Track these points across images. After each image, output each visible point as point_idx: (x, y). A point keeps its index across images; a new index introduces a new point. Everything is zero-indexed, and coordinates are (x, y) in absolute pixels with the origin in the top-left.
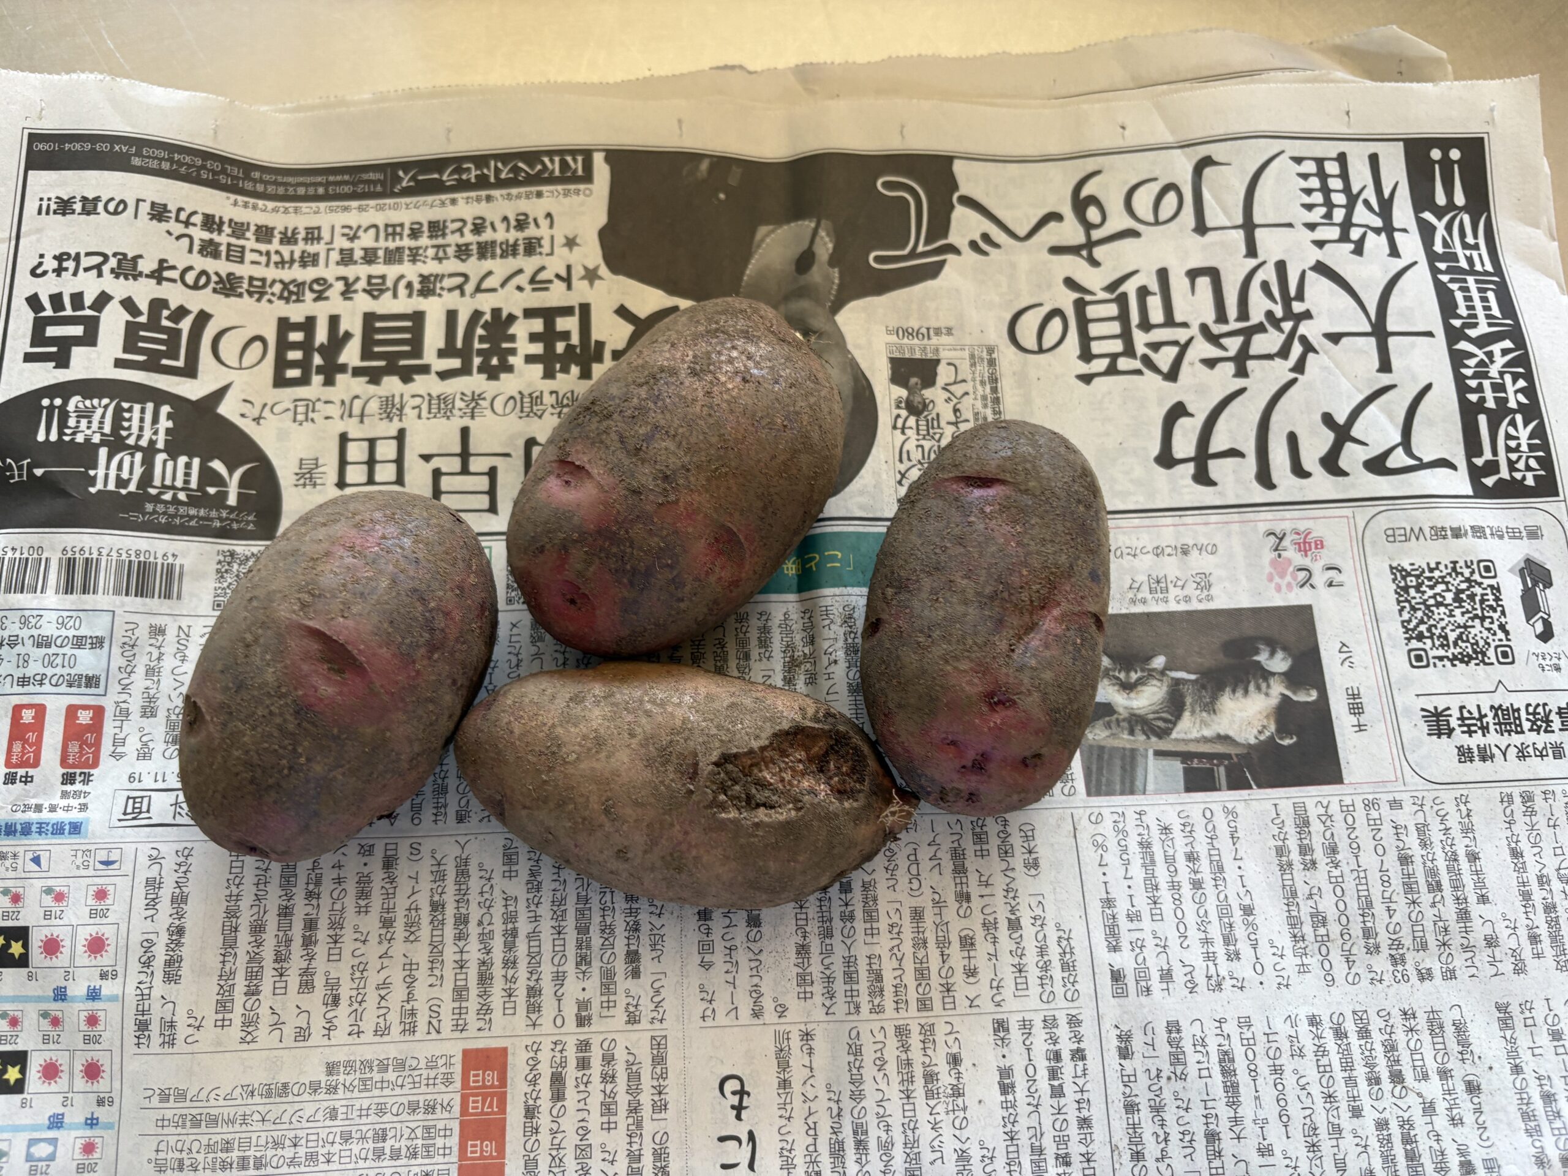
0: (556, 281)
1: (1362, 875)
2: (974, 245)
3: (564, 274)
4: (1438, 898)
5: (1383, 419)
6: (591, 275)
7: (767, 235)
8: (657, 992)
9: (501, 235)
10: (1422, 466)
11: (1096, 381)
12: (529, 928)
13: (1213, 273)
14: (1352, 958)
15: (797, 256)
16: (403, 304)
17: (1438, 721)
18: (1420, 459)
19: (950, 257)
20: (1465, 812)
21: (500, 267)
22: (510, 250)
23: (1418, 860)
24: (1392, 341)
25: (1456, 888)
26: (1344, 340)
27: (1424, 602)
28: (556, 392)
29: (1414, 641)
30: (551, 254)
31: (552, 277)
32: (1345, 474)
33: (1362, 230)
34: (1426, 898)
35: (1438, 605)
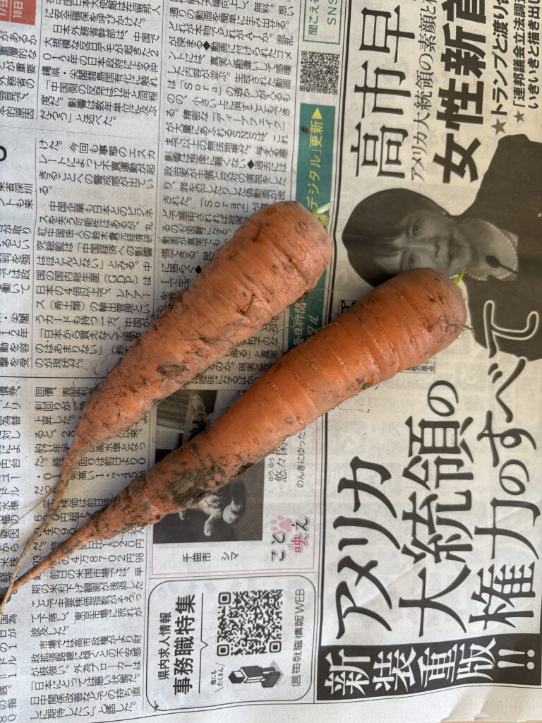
0: (498, 104)
1: (99, 546)
2: (495, 366)
3: (501, 110)
4: (81, 589)
5: (372, 597)
6: (499, 127)
7: (512, 241)
8: (59, 116)
9: (527, 76)
10: (341, 617)
11: (407, 428)
12: (104, 45)
13: (467, 507)
14: (50, 533)
15: (497, 257)
16: (490, 12)
17: (186, 604)
18: (345, 616)
19: (488, 351)
20: (131, 612)
21: (509, 72)
22: (518, 80)
23: (105, 580)
24: (418, 610)
25: (86, 600)
26: (421, 580)
27: (258, 606)
28: (431, 96)
29: (235, 597)
30: (514, 104)
31: (501, 102)
32: (339, 570)
33: (487, 601)
34: (82, 581)
35: (256, 615)
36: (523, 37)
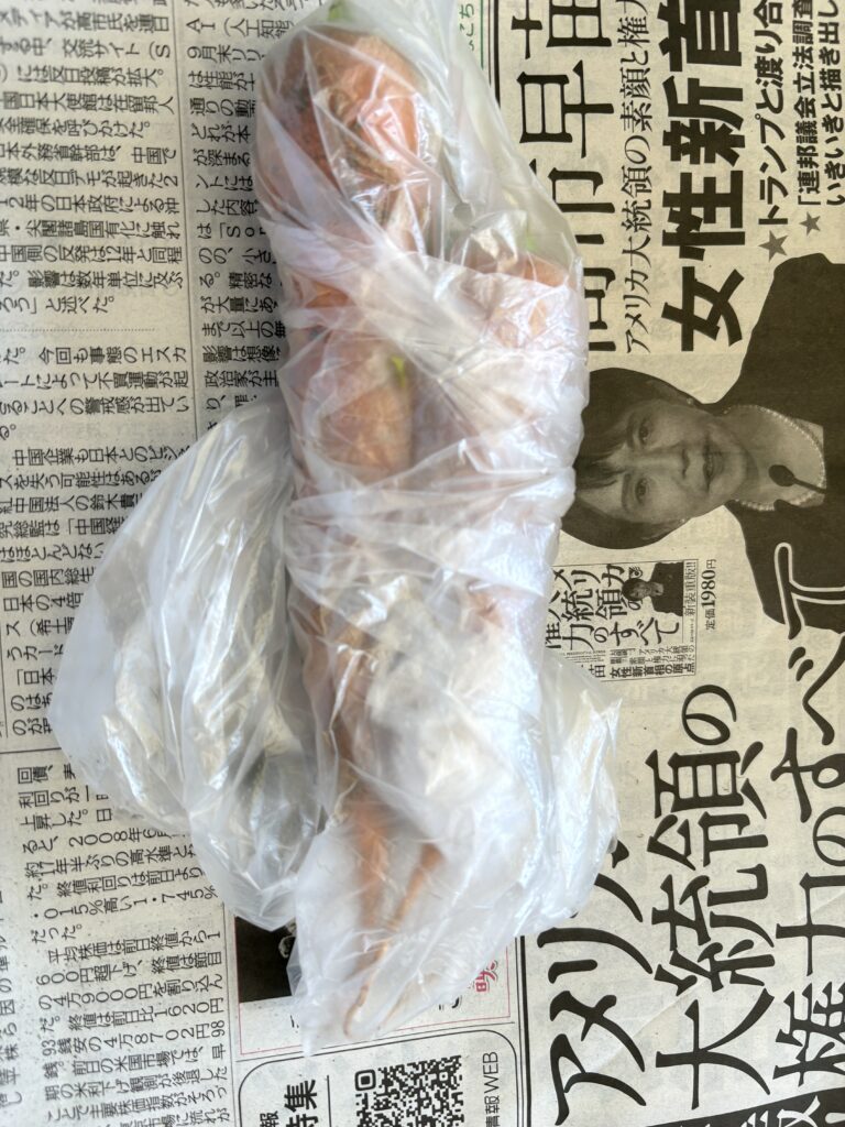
0: (772, 206)
1: (148, 1017)
2: (800, 652)
3: (777, 216)
4: (125, 1087)
5: (610, 1056)
6: (774, 246)
8: (16, 304)
9: (822, 148)
10: (561, 1092)
11: (650, 771)
12: (81, 174)
13: (760, 892)
14: (65, 1003)
15: (788, 467)
16: (748, 43)
17: (302, 1096)
18: (567, 1089)
19: (786, 628)
20: (211, 1116)
21: (788, 147)
22: (806, 158)
23: (163, 1070)
24: (689, 1068)
25: (136, 1104)
26: (690, 1022)
27: (422, 1088)
28: (649, 207)
29: (382, 1076)
30: (800, 203)
31: (775, 203)
32: (553, 1016)
33: (803, 1043)
34: (126, 1075)
35: (420, 1101)
36: (812, 80)
